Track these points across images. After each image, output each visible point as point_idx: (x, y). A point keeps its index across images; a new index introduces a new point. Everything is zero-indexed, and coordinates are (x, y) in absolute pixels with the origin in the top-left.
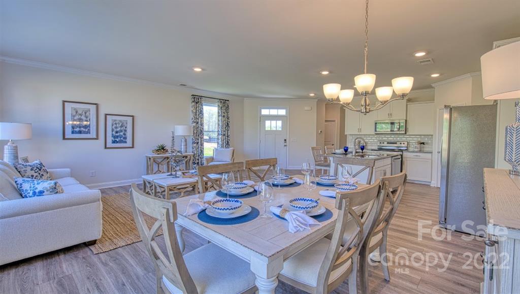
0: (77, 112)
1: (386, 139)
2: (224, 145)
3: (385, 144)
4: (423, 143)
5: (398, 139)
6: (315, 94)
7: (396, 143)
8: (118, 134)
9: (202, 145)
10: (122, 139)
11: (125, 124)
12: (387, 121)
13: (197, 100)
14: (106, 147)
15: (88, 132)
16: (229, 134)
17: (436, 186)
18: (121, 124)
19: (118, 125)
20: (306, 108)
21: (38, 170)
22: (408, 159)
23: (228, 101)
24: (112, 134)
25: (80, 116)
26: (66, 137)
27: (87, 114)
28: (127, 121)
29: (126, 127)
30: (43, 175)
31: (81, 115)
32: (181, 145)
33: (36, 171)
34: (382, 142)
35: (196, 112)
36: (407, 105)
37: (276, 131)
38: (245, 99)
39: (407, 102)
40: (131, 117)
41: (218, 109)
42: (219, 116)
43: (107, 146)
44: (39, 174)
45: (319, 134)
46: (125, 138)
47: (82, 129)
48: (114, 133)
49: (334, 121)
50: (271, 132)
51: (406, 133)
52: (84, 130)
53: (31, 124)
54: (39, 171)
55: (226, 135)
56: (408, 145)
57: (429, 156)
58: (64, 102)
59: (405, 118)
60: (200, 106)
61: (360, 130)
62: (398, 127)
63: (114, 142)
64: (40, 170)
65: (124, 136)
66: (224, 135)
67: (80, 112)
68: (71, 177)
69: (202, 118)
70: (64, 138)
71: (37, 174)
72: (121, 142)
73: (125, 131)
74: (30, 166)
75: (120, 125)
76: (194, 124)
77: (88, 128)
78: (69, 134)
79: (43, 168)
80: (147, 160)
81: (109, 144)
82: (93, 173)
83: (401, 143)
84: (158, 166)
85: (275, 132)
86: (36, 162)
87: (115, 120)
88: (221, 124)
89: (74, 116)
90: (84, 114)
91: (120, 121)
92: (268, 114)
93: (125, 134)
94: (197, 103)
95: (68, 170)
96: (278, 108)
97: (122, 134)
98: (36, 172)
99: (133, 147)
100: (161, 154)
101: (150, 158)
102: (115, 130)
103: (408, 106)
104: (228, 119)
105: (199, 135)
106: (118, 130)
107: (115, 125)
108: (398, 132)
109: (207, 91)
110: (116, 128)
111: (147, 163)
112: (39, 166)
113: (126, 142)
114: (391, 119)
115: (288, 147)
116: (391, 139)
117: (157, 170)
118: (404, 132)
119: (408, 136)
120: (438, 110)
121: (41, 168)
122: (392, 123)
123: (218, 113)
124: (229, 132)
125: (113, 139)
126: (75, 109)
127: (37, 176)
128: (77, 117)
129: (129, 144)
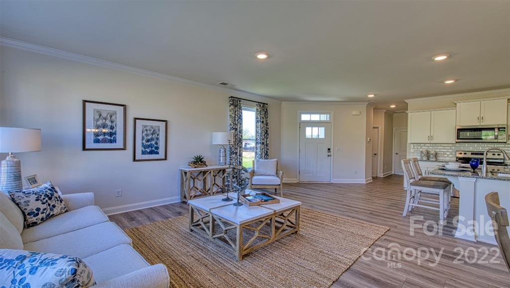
0: (100, 115)
2: (263, 155)
3: (469, 155)
8: (149, 143)
9: (241, 155)
10: (153, 149)
11: (157, 129)
13: (236, 103)
14: (134, 160)
15: (114, 141)
16: (268, 142)
18: (152, 130)
19: (149, 132)
20: (354, 113)
21: (47, 199)
23: (267, 104)
24: (143, 143)
25: (104, 121)
26: (86, 148)
27: (113, 117)
28: (159, 127)
29: (158, 135)
30: (54, 206)
31: (105, 119)
32: (220, 156)
33: (45, 201)
34: (463, 153)
35: (235, 117)
36: (507, 106)
37: (318, 139)
38: (283, 102)
39: (508, 102)
40: (164, 123)
41: (257, 114)
42: (257, 122)
43: (136, 159)
44: (49, 205)
45: (368, 142)
46: (157, 148)
47: (107, 137)
48: (144, 141)
50: (312, 140)
51: (507, 142)
52: (109, 138)
53: (40, 129)
54: (49, 201)
55: (265, 143)
58: (85, 102)
59: (506, 123)
60: (239, 109)
61: (431, 137)
63: (143, 153)
64: (50, 199)
65: (155, 145)
66: (263, 143)
67: (104, 115)
68: (95, 205)
69: (241, 124)
70: (84, 149)
71: (45, 206)
72: (151, 152)
73: (158, 139)
74: (36, 194)
75: (151, 132)
76: (233, 131)
77: (114, 136)
78: (90, 144)
79: (55, 195)
80: (182, 175)
81: (139, 156)
82: (118, 192)
83: (494, 155)
84: (194, 182)
85: (317, 141)
86: (46, 185)
87: (146, 126)
88: (260, 131)
89: (97, 120)
90: (109, 118)
91: (152, 127)
93: (157, 143)
94: (236, 106)
95: (90, 195)
97: (153, 142)
98: (43, 203)
99: (166, 159)
100: (198, 167)
101: (186, 173)
102: (146, 138)
104: (267, 125)
105: (238, 144)
106: (149, 137)
107: (145, 132)
109: (246, 92)
110: (147, 135)
111: (182, 178)
112: (49, 192)
113: (157, 153)
114: (482, 124)
115: (332, 157)
117: (193, 186)
121: (52, 195)
123: (257, 118)
124: (268, 140)
125: (143, 149)
126: (98, 112)
127: (45, 209)
128: (100, 122)
129: (161, 155)
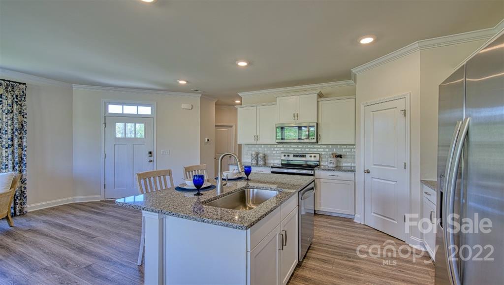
1: (292, 149)
3: (291, 158)
4: (340, 156)
5: (307, 150)
6: (187, 82)
7: (304, 156)
12: (293, 125)
16: (25, 144)
17: (362, 223)
20: (184, 106)
22: (321, 180)
34: (286, 154)
36: (318, 102)
37: (135, 139)
38: (74, 85)
39: (318, 98)
45: (205, 143)
49: (231, 126)
50: (127, 140)
51: (317, 142)
56: (320, 157)
57: (350, 175)
59: (316, 122)
61: (257, 138)
62: (307, 133)
83: (311, 156)
85: (134, 142)
92: (121, 112)
96: (138, 105)
103: (320, 103)
108: (307, 141)
114: (298, 121)
115: (155, 163)
116: (299, 149)
118: (315, 141)
119: (319, 147)
120: (362, 106)
122: (300, 128)
124: (25, 140)
